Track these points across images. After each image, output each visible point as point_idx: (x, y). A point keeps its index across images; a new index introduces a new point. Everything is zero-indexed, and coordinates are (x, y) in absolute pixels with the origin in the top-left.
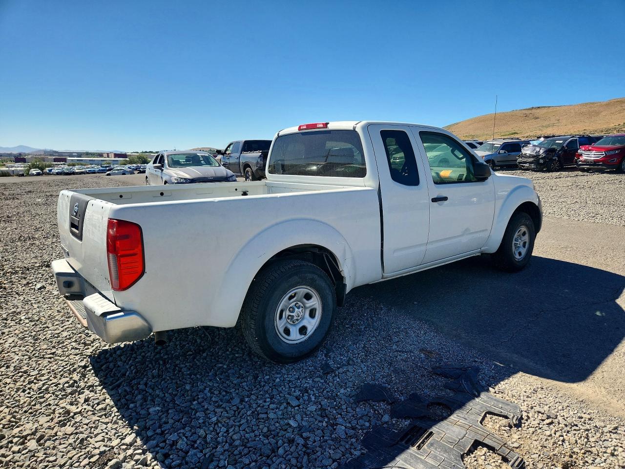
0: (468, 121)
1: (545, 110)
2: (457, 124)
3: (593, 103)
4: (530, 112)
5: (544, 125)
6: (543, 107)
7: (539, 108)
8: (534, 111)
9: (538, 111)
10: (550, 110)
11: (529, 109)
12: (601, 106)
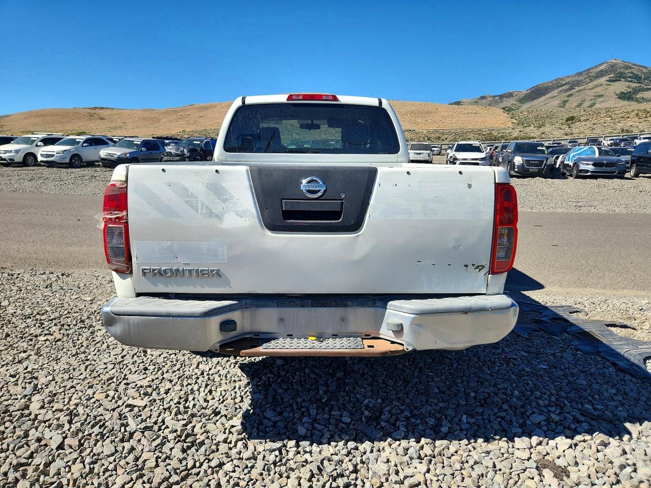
0: (22, 114)
1: (109, 112)
2: (8, 116)
3: (153, 110)
4: (93, 111)
5: (112, 127)
6: (107, 108)
7: (102, 108)
8: (98, 111)
9: (102, 111)
10: (114, 112)
11: (92, 109)
12: (160, 113)
